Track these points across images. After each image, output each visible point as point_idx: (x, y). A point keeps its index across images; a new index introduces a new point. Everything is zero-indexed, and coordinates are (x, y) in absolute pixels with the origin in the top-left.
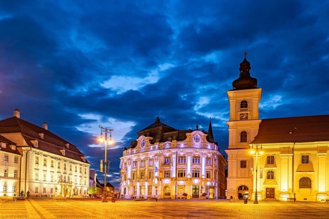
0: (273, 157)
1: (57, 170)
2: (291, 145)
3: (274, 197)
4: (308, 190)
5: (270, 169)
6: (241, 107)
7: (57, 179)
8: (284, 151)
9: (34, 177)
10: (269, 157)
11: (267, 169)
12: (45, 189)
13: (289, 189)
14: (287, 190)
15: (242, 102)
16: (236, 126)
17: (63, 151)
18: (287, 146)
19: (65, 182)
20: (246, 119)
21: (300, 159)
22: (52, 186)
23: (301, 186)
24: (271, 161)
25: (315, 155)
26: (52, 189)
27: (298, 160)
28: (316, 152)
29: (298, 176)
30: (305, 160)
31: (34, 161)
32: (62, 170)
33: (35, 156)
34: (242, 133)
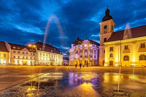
0: (112, 48)
1: (49, 57)
2: (119, 41)
3: (113, 65)
4: (127, 61)
5: (111, 53)
6: (105, 28)
7: (49, 60)
8: (116, 44)
9: (39, 59)
10: (111, 48)
11: (110, 53)
12: (44, 63)
13: (119, 61)
14: (118, 62)
15: (105, 26)
16: (103, 36)
17: (52, 51)
18: (118, 42)
19: (52, 60)
20: (106, 33)
21: (124, 47)
22: (47, 62)
23: (124, 60)
24: (111, 49)
25: (131, 45)
26: (47, 63)
27: (123, 48)
28: (131, 44)
29: (123, 55)
30: (126, 48)
31: (40, 54)
32: (51, 57)
33: (40, 53)
34: (105, 39)
